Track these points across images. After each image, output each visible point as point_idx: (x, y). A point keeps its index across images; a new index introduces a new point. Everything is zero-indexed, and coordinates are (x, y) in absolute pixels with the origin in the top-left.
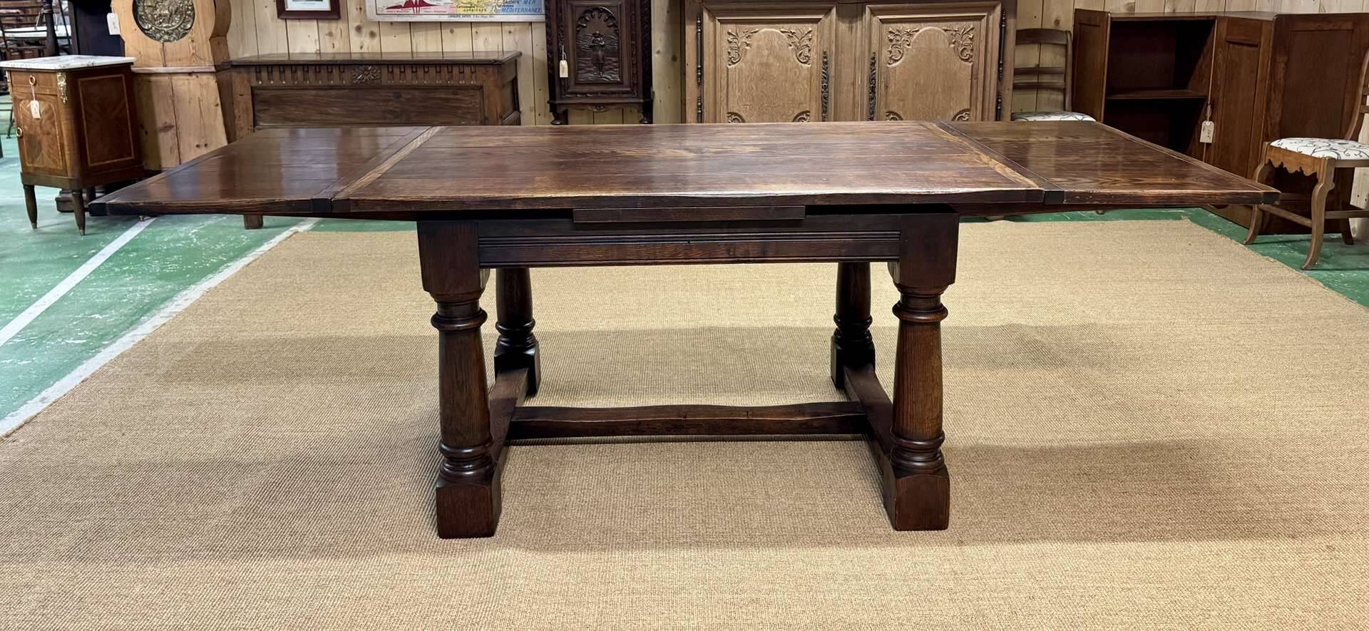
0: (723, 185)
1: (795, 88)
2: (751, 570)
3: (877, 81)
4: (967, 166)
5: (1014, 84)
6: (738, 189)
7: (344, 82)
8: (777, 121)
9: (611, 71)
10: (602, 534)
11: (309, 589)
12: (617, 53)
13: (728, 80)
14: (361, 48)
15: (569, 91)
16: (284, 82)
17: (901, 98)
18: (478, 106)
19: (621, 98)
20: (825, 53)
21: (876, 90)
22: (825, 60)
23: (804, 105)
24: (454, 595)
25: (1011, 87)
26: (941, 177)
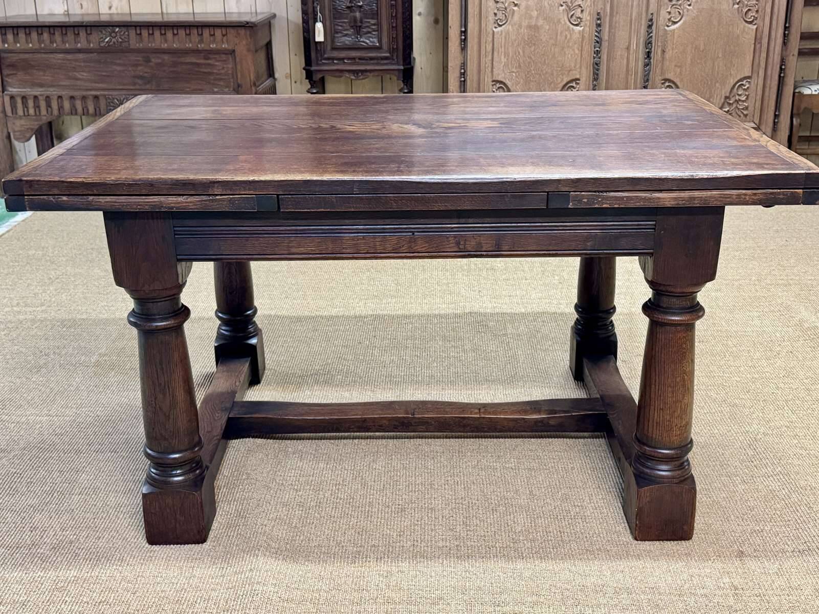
0: (454, 168)
1: (565, 52)
2: (514, 579)
3: (653, 44)
4: (735, 143)
5: (799, 49)
6: (471, 173)
7: (92, 45)
8: (545, 90)
9: (369, 35)
10: (357, 535)
11: (47, 593)
12: (376, 15)
13: (493, 45)
14: (110, 8)
15: (326, 56)
16: (31, 45)
17: (679, 64)
18: (230, 72)
19: (377, 64)
20: (598, 14)
21: (652, 55)
22: (599, 22)
23: (574, 72)
24: (199, 601)
25: (796, 53)
26: (706, 157)
